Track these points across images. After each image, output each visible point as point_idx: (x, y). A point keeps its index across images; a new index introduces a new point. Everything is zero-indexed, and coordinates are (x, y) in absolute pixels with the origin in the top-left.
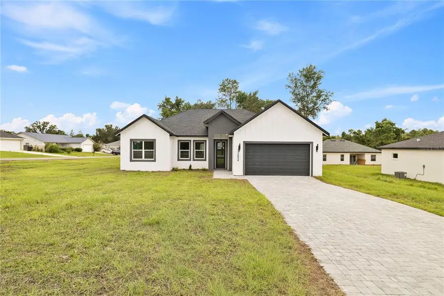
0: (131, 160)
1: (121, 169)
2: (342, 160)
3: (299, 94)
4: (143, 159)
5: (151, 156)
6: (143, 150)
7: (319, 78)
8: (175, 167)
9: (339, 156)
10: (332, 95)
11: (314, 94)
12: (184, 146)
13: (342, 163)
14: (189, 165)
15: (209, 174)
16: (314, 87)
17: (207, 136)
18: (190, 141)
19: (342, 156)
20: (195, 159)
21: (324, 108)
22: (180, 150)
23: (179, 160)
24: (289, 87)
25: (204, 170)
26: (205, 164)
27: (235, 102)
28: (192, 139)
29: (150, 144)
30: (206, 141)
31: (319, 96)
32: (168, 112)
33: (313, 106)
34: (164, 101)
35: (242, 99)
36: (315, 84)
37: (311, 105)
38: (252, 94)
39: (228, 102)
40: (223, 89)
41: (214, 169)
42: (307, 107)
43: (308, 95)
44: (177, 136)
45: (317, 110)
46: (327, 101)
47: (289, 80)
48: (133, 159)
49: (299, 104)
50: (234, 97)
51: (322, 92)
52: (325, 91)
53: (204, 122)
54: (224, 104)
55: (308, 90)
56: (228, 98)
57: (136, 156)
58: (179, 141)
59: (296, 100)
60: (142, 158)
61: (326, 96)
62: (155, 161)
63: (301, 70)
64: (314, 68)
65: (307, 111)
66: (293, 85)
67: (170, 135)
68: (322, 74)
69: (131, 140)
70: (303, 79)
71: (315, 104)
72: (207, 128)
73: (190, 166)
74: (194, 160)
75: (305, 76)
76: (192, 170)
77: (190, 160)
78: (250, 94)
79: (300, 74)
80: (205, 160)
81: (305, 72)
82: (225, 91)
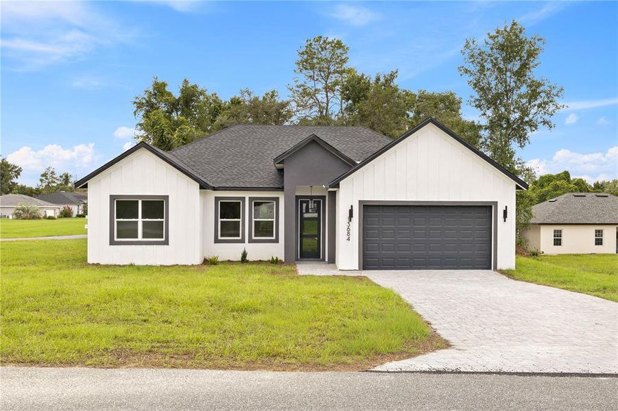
0: (112, 243)
1: (90, 261)
2: (599, 242)
3: (490, 89)
4: (140, 238)
5: (157, 233)
6: (140, 220)
7: (531, 54)
8: (210, 256)
9: (590, 233)
10: (560, 94)
11: (524, 89)
12: (229, 210)
13: (599, 250)
14: (242, 251)
15: (288, 268)
16: (520, 74)
17: (281, 189)
18: (243, 199)
19: (599, 233)
20: (254, 238)
21: (545, 122)
22: (220, 220)
23: (217, 241)
24: (467, 71)
25: (275, 262)
26: (277, 250)
27: (340, 97)
28: (247, 195)
29: (156, 207)
30: (277, 199)
31: (534, 95)
32: (163, 121)
33: (521, 118)
34: (151, 90)
35: (356, 91)
36: (524, 66)
37: (515, 116)
38: (382, 80)
39: (321, 97)
40: (308, 61)
41: (297, 260)
42: (508, 121)
43: (509, 91)
44: (214, 189)
45: (531, 126)
46: (551, 108)
47: (467, 56)
48: (116, 239)
49: (489, 113)
50: (336, 84)
51: (539, 85)
52: (547, 84)
53: (275, 160)
54: (311, 101)
55: (508, 79)
56: (320, 86)
57: (122, 233)
58: (217, 199)
59: (483, 102)
60: (137, 237)
61: (548, 95)
62: (166, 243)
63: (493, 33)
64: (521, 32)
65: (506, 128)
66: (474, 68)
67: (201, 187)
68: (539, 44)
69: (112, 198)
70: (497, 54)
71: (525, 112)
72: (281, 171)
73: (244, 255)
74: (251, 241)
75: (502, 47)
76: (247, 261)
77: (242, 241)
78: (378, 79)
79: (491, 41)
80: (277, 241)
81: (500, 40)
82: (312, 68)
